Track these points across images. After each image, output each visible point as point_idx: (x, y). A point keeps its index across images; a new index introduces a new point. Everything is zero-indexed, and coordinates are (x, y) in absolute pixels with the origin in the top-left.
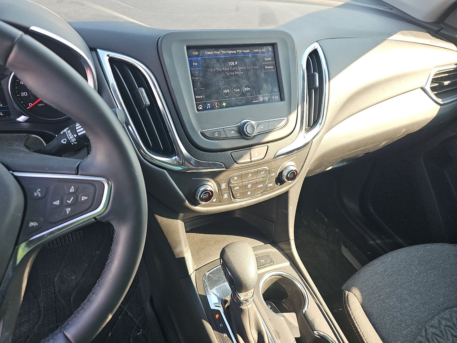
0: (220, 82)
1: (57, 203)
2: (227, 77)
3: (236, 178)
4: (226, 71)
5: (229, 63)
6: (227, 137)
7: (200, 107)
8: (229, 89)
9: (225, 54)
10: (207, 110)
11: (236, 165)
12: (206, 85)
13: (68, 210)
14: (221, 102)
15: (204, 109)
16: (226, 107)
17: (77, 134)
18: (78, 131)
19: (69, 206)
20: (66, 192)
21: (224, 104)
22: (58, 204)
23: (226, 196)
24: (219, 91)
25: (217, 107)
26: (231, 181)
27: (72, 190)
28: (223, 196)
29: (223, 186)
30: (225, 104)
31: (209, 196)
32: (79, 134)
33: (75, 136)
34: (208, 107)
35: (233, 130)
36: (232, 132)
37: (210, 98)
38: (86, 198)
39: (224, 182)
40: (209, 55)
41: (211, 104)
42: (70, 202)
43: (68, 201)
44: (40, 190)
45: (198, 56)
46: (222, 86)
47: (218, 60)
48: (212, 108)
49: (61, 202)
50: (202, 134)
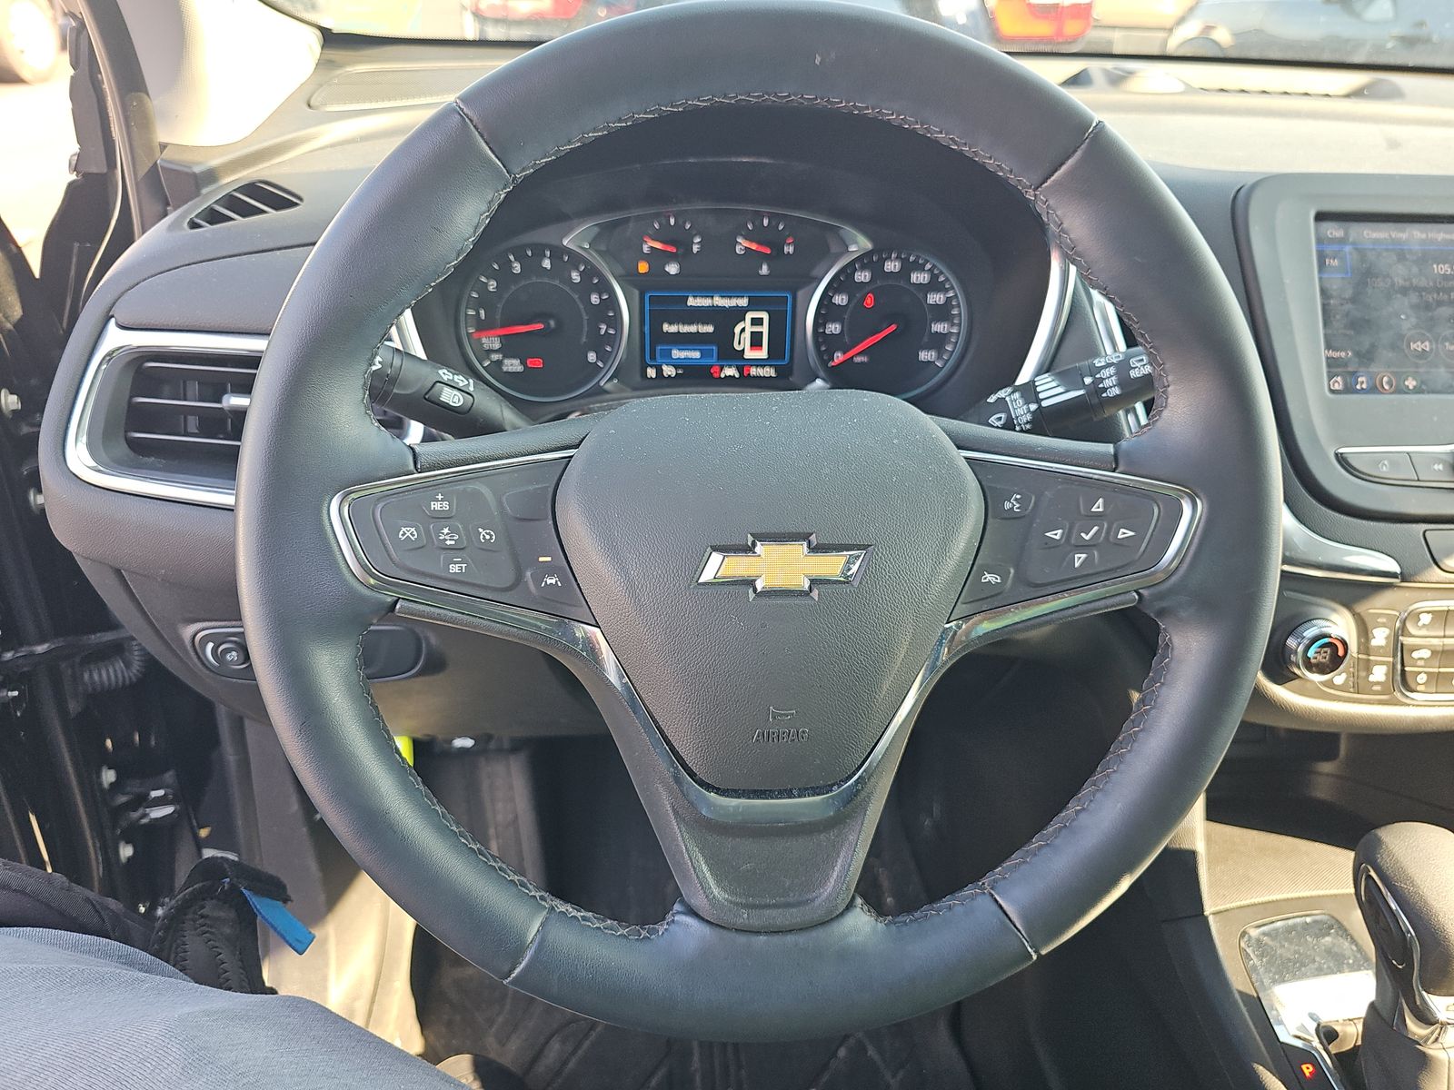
0: (1403, 317)
1: (1056, 535)
2: (1428, 307)
3: (1426, 618)
4: (1424, 289)
5: (1435, 266)
6: (1418, 480)
7: (1336, 384)
8: (1430, 341)
9: (1423, 242)
10: (1357, 392)
11: (1436, 574)
12: (1359, 325)
13: (1079, 559)
14: (1400, 377)
15: (1349, 389)
16: (1417, 390)
17: (1038, 401)
18: (1041, 396)
19: (1083, 547)
20: (1082, 512)
21: (1411, 383)
22: (1057, 537)
23: (1379, 674)
24: (1398, 343)
25: (1386, 387)
26: (1411, 628)
27: (1099, 507)
28: (1369, 671)
29: (1380, 637)
30: (1414, 383)
31: (1334, 656)
32: (1044, 404)
33: (1033, 407)
34: (1358, 387)
35: (1439, 461)
36: (1436, 467)
37: (1368, 360)
38: (1131, 533)
39: (1384, 625)
40: (1376, 241)
41: (1371, 377)
42: (1087, 538)
43: (1083, 535)
44: (1018, 497)
45: (1342, 241)
46: (1409, 329)
47: (1401, 256)
48: (1374, 389)
49: (1067, 536)
50: (1341, 459)
